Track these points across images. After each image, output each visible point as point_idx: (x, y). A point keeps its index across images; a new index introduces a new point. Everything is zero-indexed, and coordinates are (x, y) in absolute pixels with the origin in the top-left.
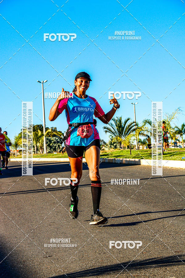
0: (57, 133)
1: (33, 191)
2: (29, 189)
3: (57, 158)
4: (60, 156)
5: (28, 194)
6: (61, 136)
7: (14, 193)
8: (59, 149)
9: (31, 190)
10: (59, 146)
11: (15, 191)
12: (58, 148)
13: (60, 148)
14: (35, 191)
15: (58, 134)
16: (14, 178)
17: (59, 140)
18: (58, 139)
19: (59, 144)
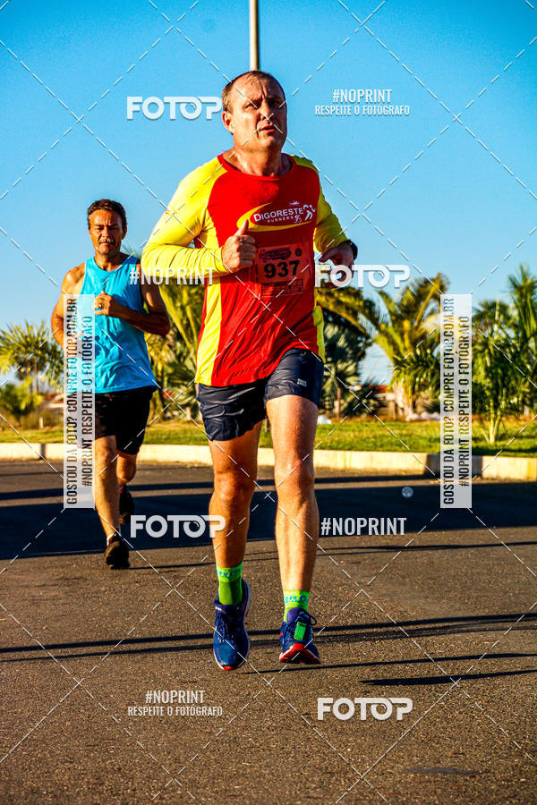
0: (331, 300)
1: (182, 643)
2: (160, 632)
3: (331, 448)
4: (349, 436)
5: (149, 657)
6: (355, 315)
7: (70, 651)
8: (343, 397)
9: (170, 634)
10: (341, 376)
11: (74, 640)
12: (333, 390)
13: (345, 392)
14: (191, 643)
15: (339, 303)
16: (66, 559)
17: (341, 343)
18: (336, 338)
19: (341, 366)
